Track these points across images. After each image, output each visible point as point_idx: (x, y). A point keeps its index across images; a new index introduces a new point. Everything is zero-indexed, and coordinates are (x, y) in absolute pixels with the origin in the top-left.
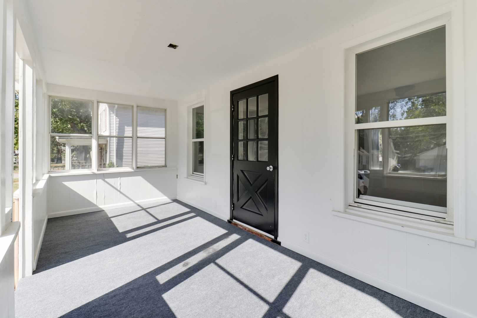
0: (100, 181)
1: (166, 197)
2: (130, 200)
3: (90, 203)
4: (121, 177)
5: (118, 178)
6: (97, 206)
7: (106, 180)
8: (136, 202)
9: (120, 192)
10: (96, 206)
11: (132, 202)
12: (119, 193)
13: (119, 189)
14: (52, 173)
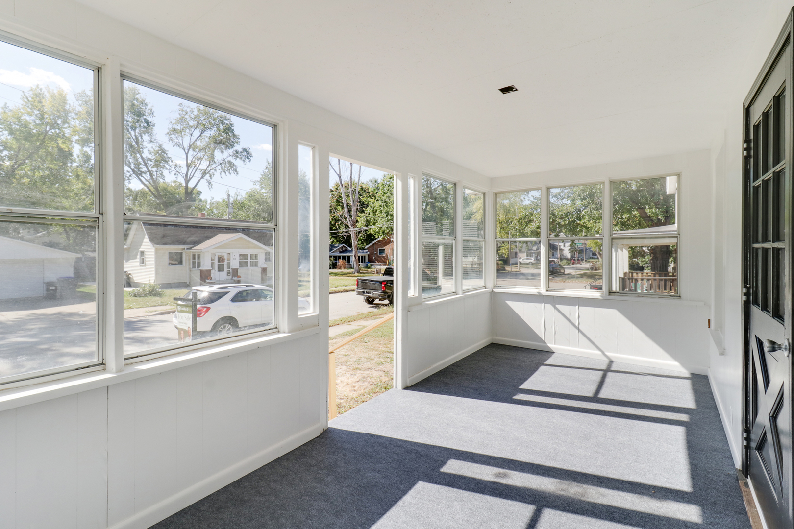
0: (549, 307)
1: (677, 364)
2: (596, 348)
3: (535, 337)
4: (581, 306)
5: (576, 306)
6: (546, 344)
7: (557, 306)
8: (607, 353)
9: (579, 330)
10: (544, 342)
11: (599, 353)
12: (577, 331)
13: (577, 324)
14: (498, 288)
